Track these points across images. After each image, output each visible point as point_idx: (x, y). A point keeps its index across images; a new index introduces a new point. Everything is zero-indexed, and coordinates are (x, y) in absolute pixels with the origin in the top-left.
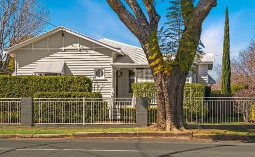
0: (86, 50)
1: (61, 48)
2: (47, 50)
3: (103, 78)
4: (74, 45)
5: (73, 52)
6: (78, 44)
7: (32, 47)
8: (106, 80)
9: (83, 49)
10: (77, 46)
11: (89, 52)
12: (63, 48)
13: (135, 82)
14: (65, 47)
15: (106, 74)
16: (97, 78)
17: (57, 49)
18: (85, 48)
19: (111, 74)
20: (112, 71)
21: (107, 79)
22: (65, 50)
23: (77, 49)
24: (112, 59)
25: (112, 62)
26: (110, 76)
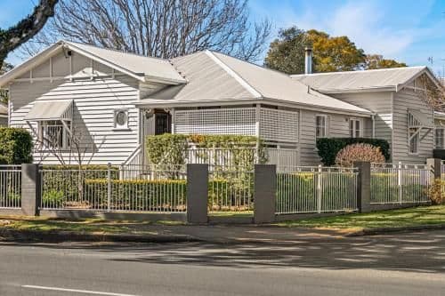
0: (102, 77)
1: (67, 77)
2: (49, 81)
3: (125, 127)
4: (85, 70)
5: (84, 83)
6: (91, 69)
7: (29, 77)
8: (130, 130)
9: (98, 77)
10: (89, 71)
11: (107, 82)
12: (70, 77)
13: (173, 133)
14: (73, 74)
15: (131, 119)
16: (119, 127)
17: (62, 78)
18: (101, 74)
19: (137, 119)
20: (138, 115)
21: (132, 128)
22: (74, 80)
23: (89, 78)
24: (138, 92)
25: (138, 97)
26: (135, 123)
